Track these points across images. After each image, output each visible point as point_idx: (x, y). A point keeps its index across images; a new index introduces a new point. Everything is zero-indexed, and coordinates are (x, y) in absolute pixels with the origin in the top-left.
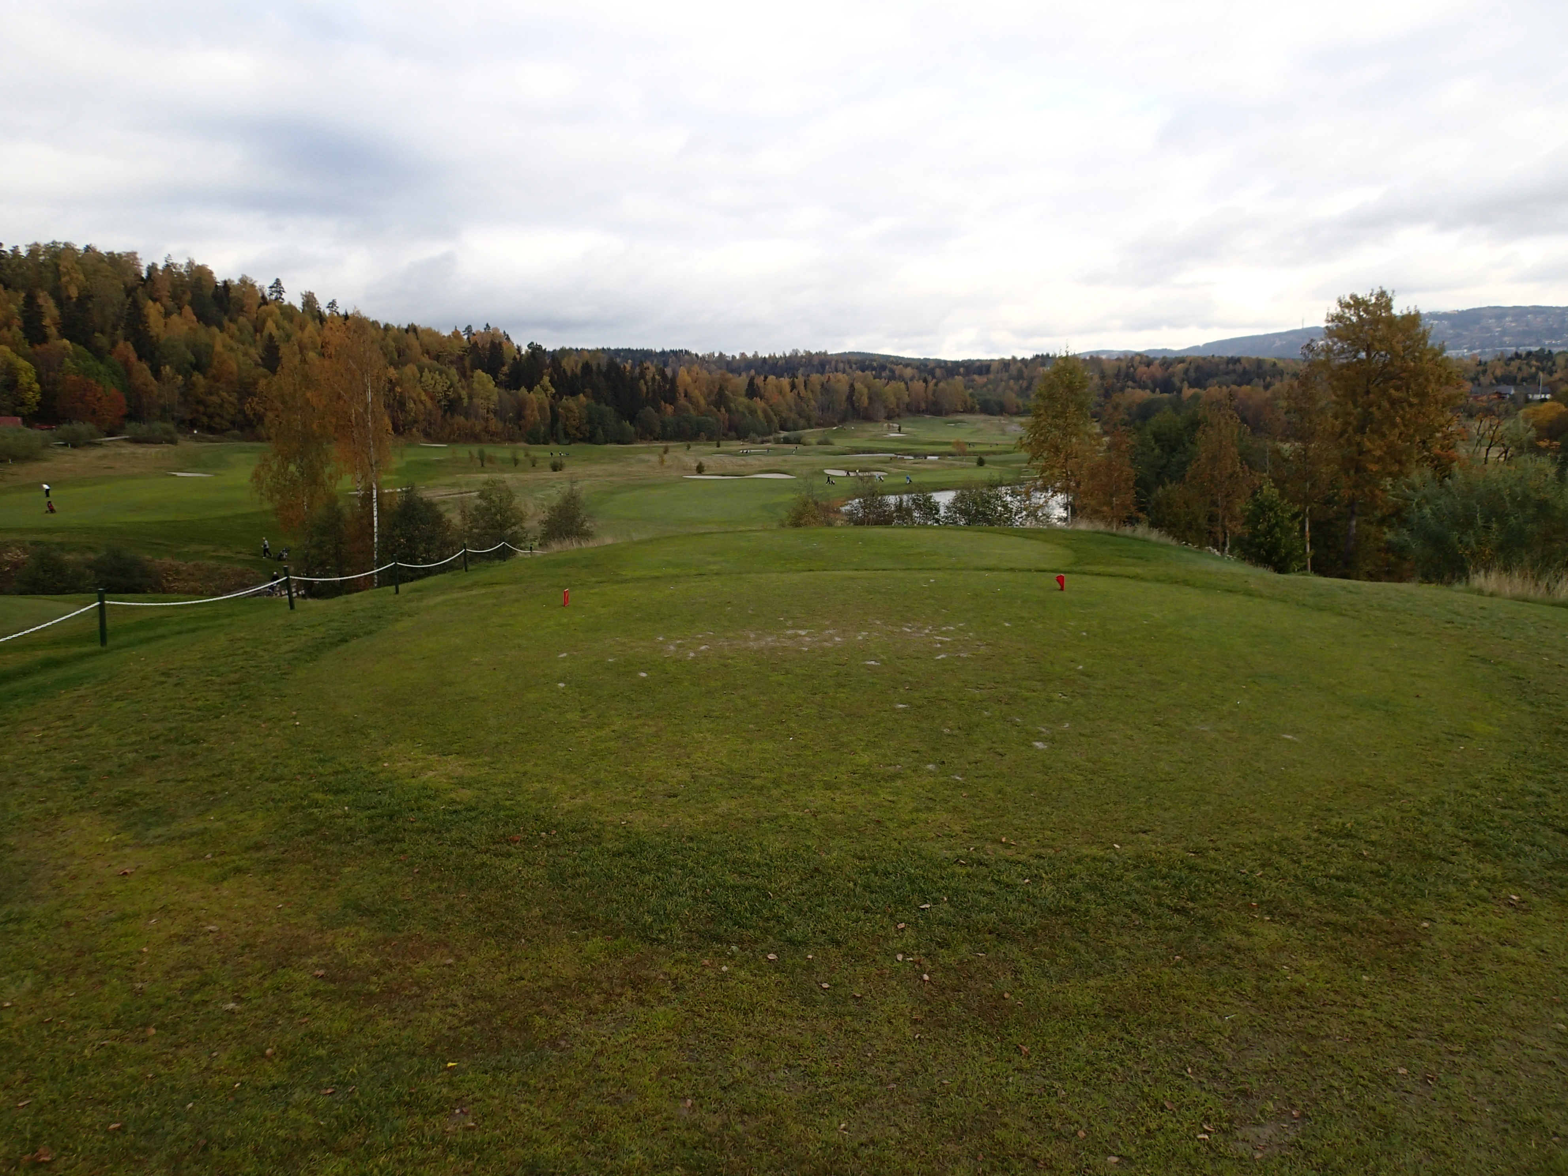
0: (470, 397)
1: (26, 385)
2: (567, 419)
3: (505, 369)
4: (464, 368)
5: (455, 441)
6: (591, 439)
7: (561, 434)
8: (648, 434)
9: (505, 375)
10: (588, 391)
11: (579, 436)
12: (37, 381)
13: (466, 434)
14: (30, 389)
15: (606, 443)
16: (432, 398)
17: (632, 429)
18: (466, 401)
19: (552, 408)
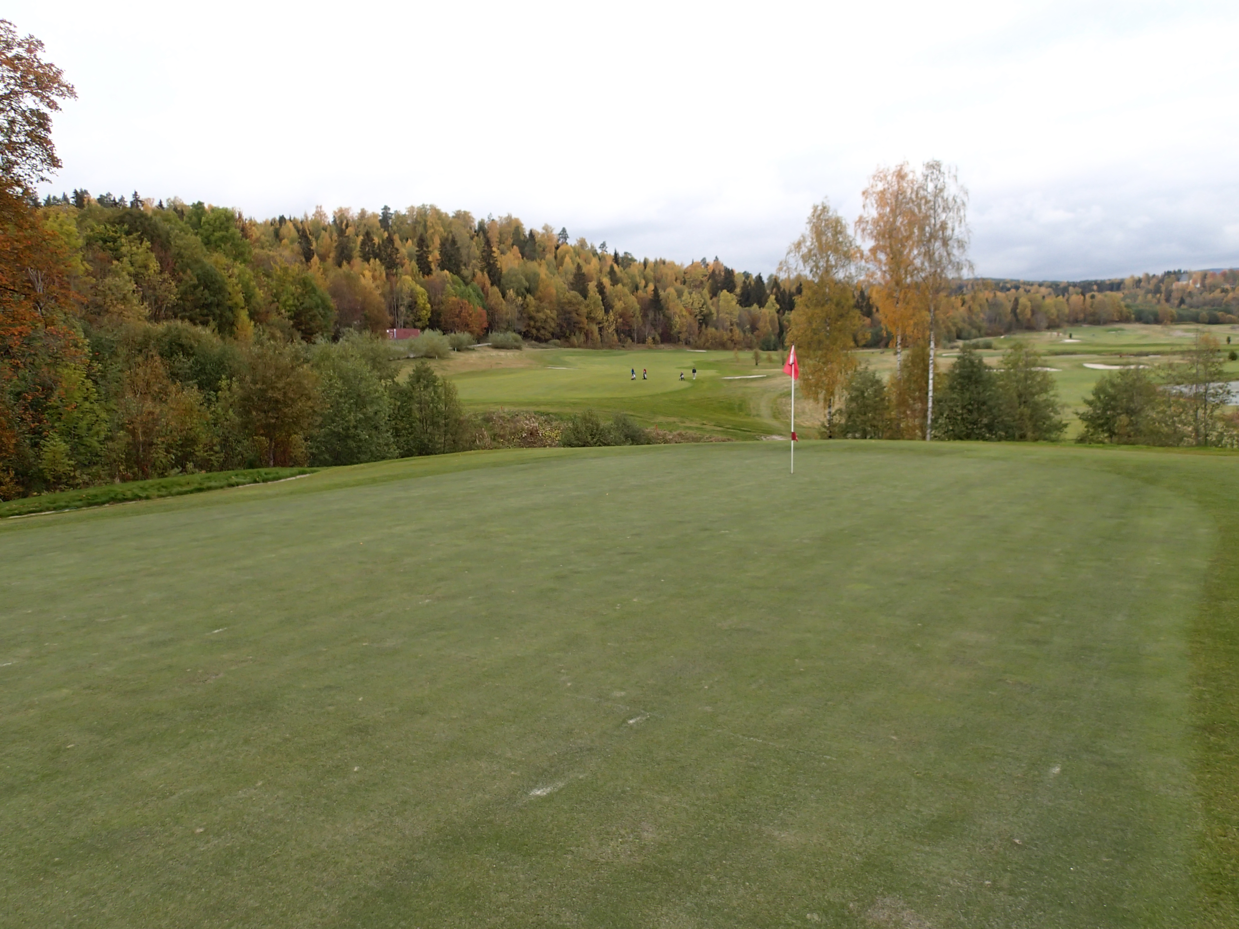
1: (422, 305)
12: (428, 302)
14: (424, 308)
18: (715, 315)
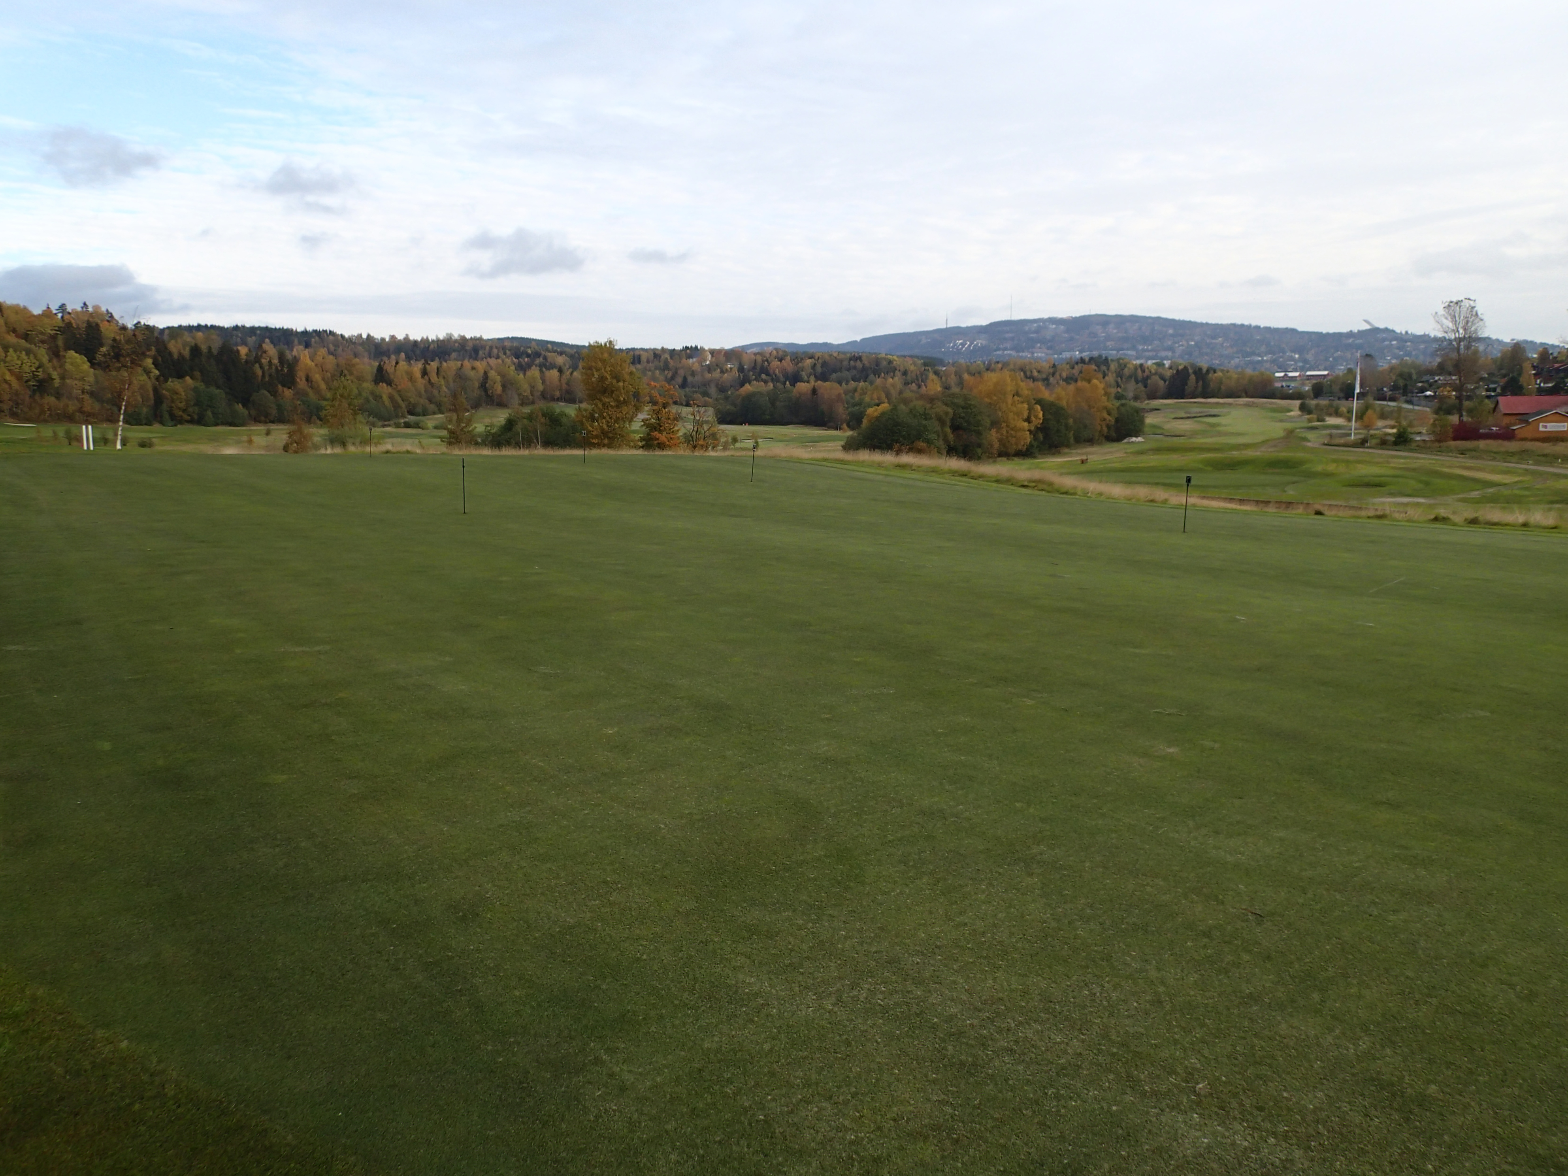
0: (63, 378)
2: (173, 401)
3: (104, 349)
4: (57, 346)
5: (45, 421)
6: (200, 421)
7: (166, 416)
8: (262, 417)
9: (104, 355)
10: (197, 374)
11: (186, 417)
13: (58, 414)
15: (217, 425)
16: (19, 378)
17: (246, 412)
19: (155, 390)
